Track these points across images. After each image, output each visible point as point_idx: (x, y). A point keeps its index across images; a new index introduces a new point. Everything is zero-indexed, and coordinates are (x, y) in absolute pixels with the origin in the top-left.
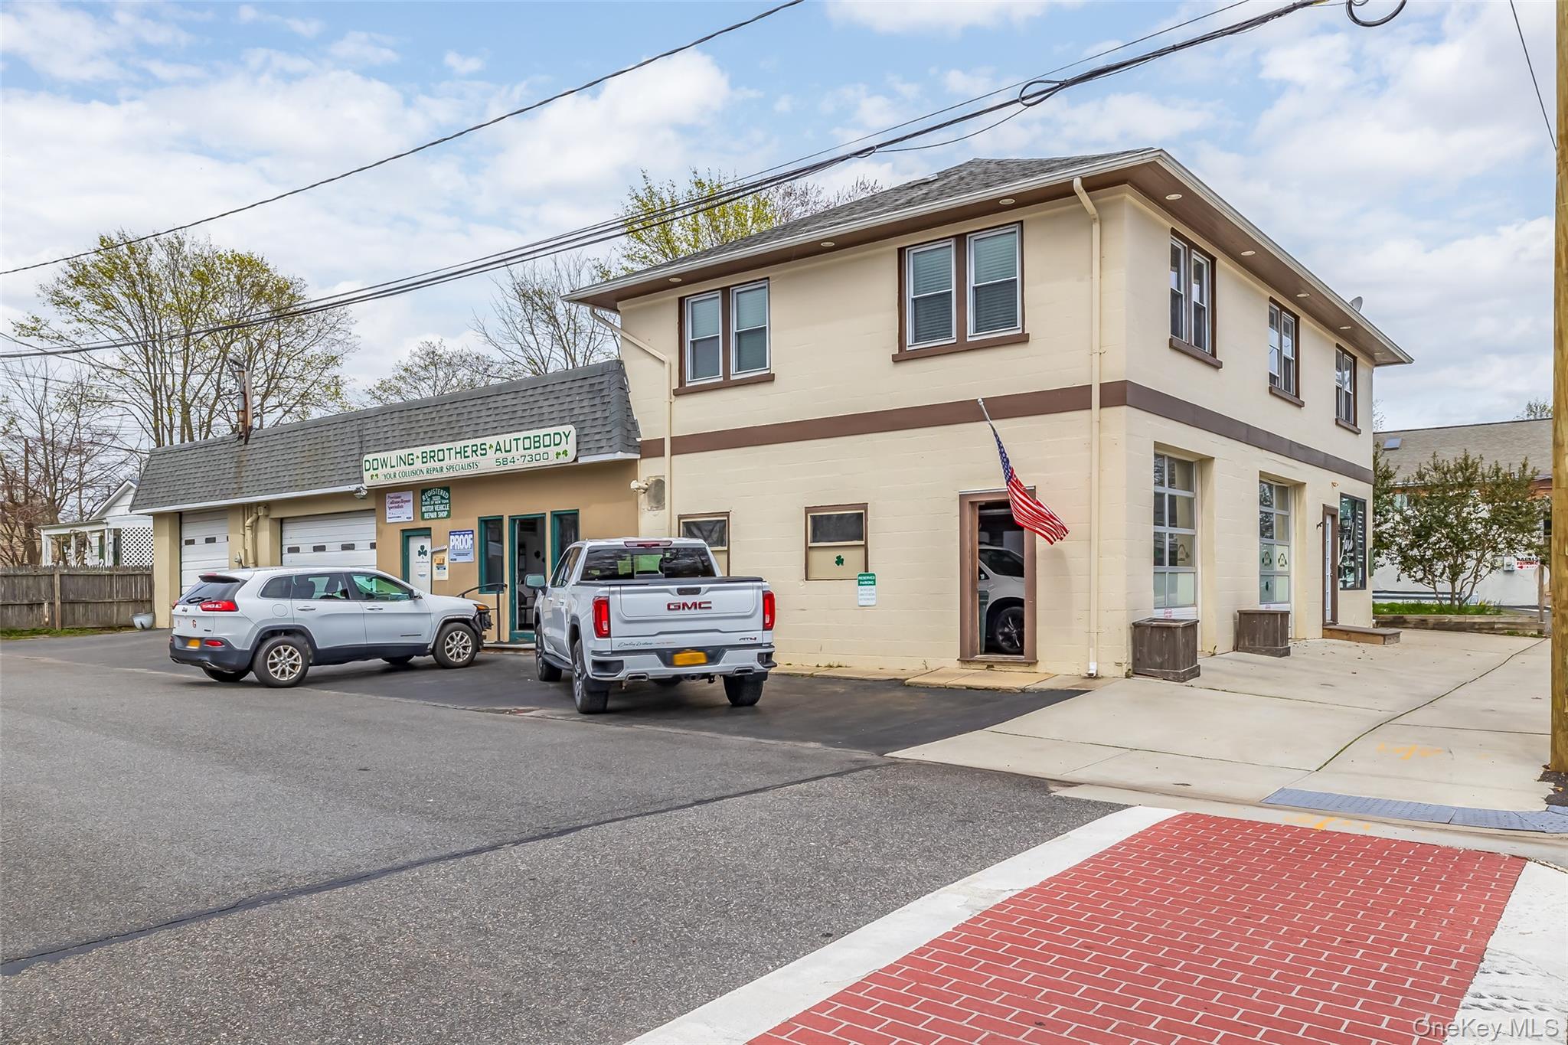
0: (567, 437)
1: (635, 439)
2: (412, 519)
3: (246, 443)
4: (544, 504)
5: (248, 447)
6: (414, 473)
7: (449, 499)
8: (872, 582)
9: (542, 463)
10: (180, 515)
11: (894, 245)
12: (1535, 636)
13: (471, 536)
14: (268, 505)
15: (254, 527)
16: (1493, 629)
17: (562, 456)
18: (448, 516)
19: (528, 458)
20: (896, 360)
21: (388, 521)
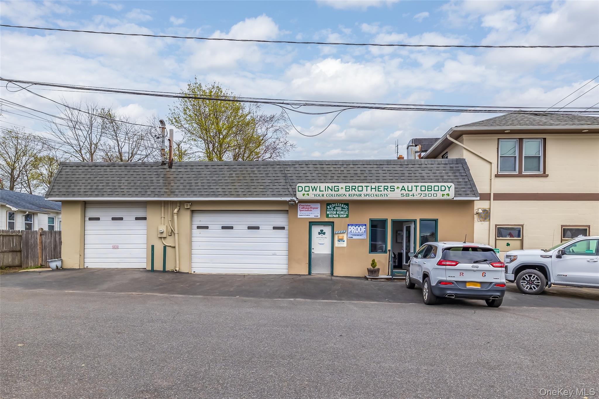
0: (449, 188)
2: (319, 217)
3: (170, 168)
4: (417, 215)
5: (173, 170)
6: (339, 195)
7: (348, 209)
9: (432, 198)
13: (365, 227)
17: (445, 196)
18: (347, 217)
19: (423, 195)
21: (299, 217)
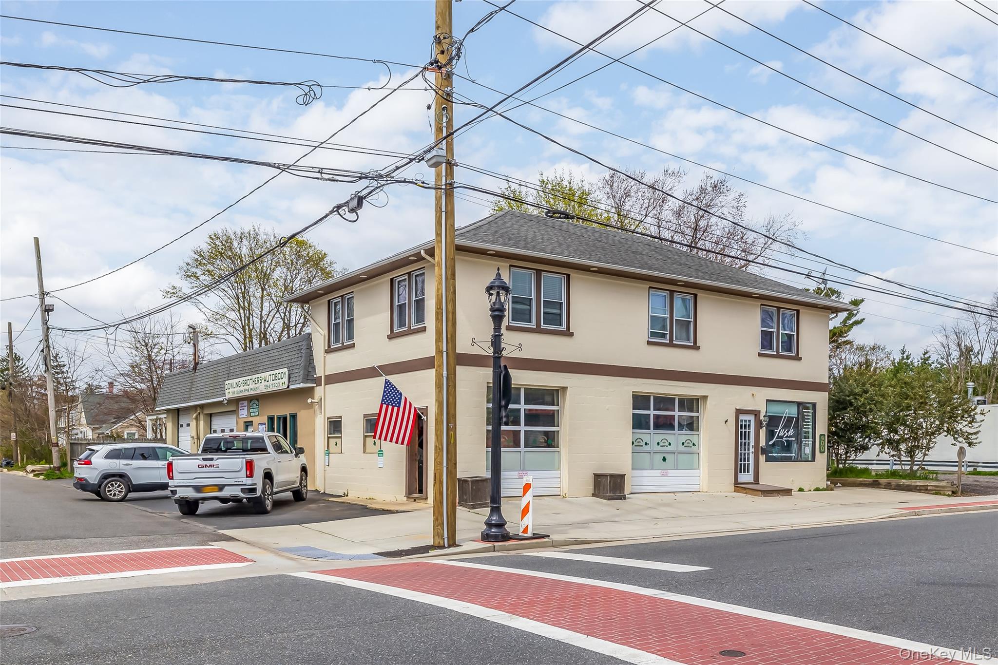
0: (285, 374)
1: (313, 376)
2: (247, 416)
3: (195, 372)
4: (285, 409)
5: (196, 374)
6: (241, 391)
7: (256, 405)
8: (382, 455)
9: (278, 388)
10: (178, 410)
11: (387, 278)
12: (949, 495)
13: (265, 426)
14: (202, 407)
15: (197, 419)
16: (927, 490)
17: (283, 385)
18: (256, 415)
19: (274, 386)
20: (390, 337)
21: (240, 417)
